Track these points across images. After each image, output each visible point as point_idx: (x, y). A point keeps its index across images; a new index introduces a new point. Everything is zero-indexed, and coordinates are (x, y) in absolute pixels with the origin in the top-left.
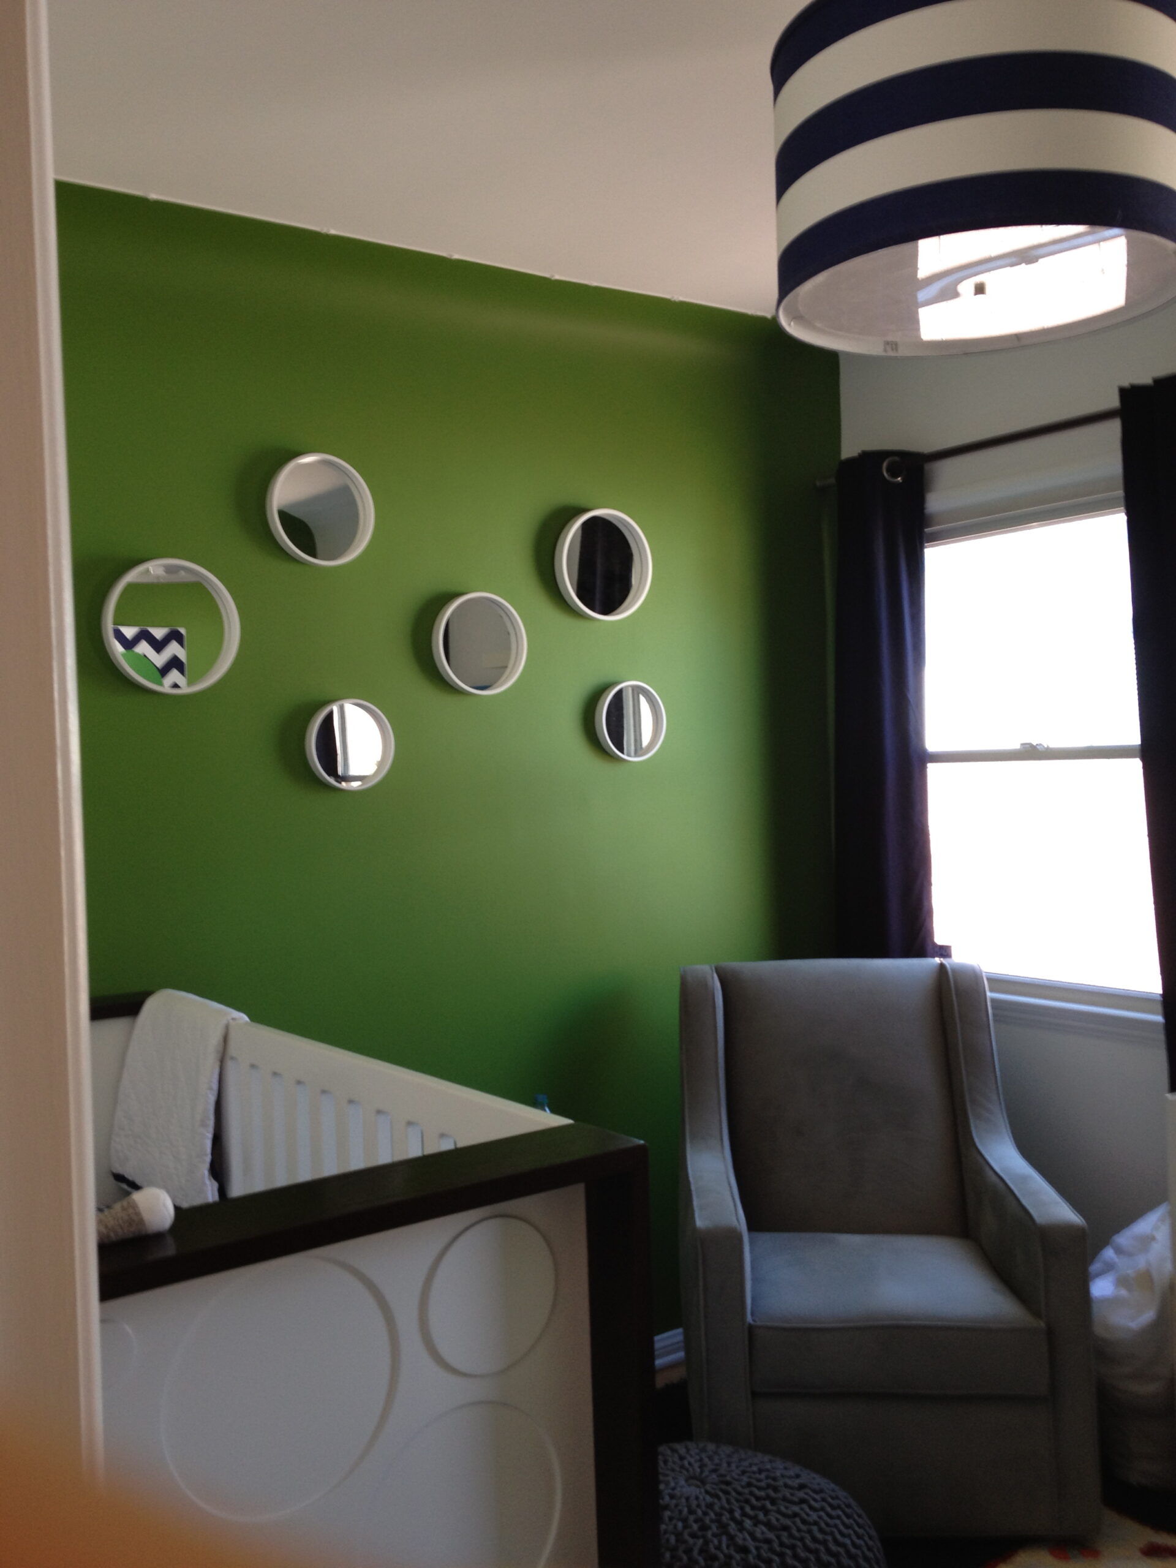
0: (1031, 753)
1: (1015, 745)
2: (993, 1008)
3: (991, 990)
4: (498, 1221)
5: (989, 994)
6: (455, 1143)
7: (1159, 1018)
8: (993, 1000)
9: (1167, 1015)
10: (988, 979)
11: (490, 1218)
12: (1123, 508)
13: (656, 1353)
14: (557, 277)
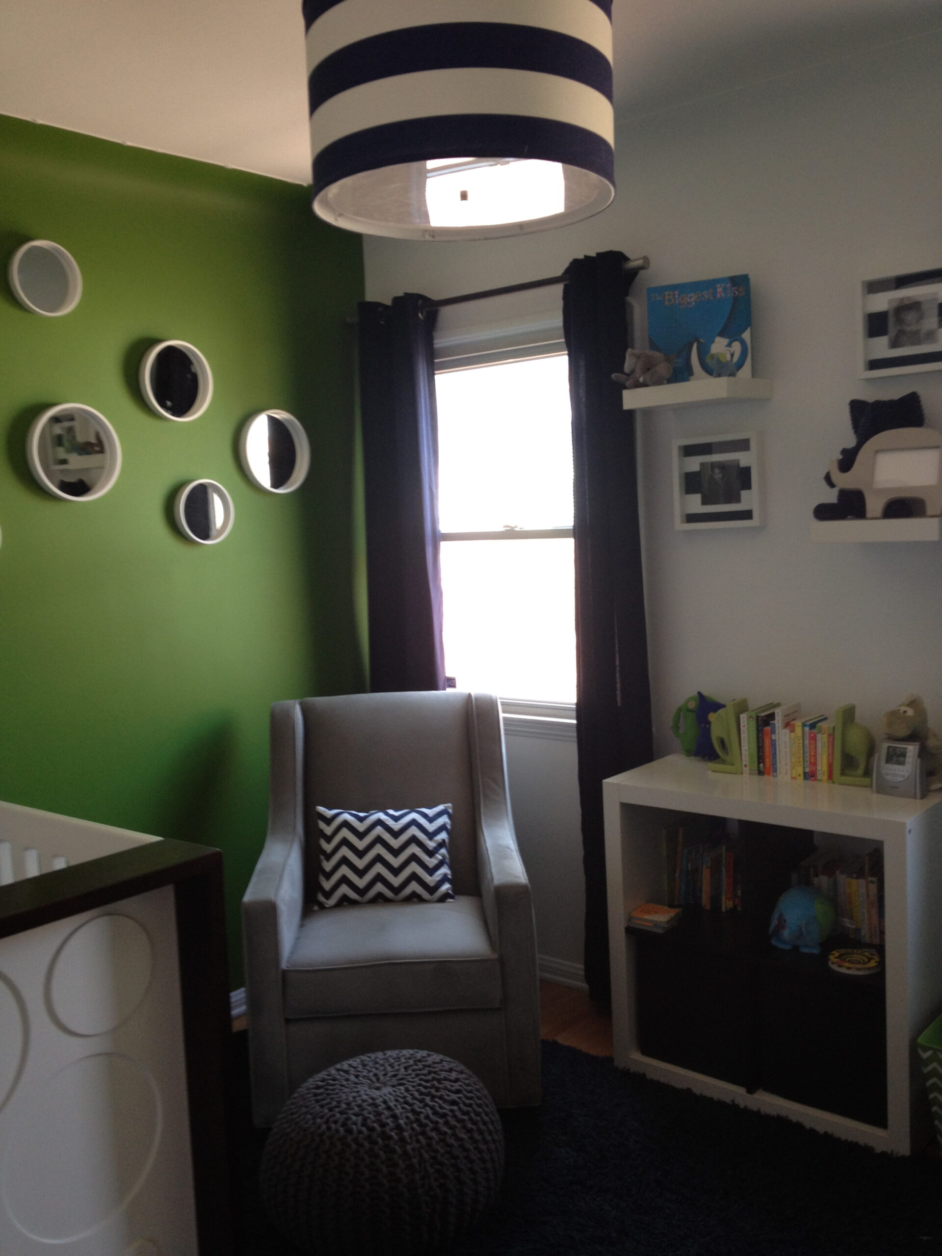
0: (511, 534)
1: (500, 528)
2: (505, 724)
3: (504, 712)
4: (105, 918)
5: (502, 715)
6: (67, 862)
7: (574, 722)
8: (505, 719)
9: (578, 718)
10: (503, 704)
11: (98, 917)
12: (566, 352)
13: (233, 1005)
14: (129, 143)
